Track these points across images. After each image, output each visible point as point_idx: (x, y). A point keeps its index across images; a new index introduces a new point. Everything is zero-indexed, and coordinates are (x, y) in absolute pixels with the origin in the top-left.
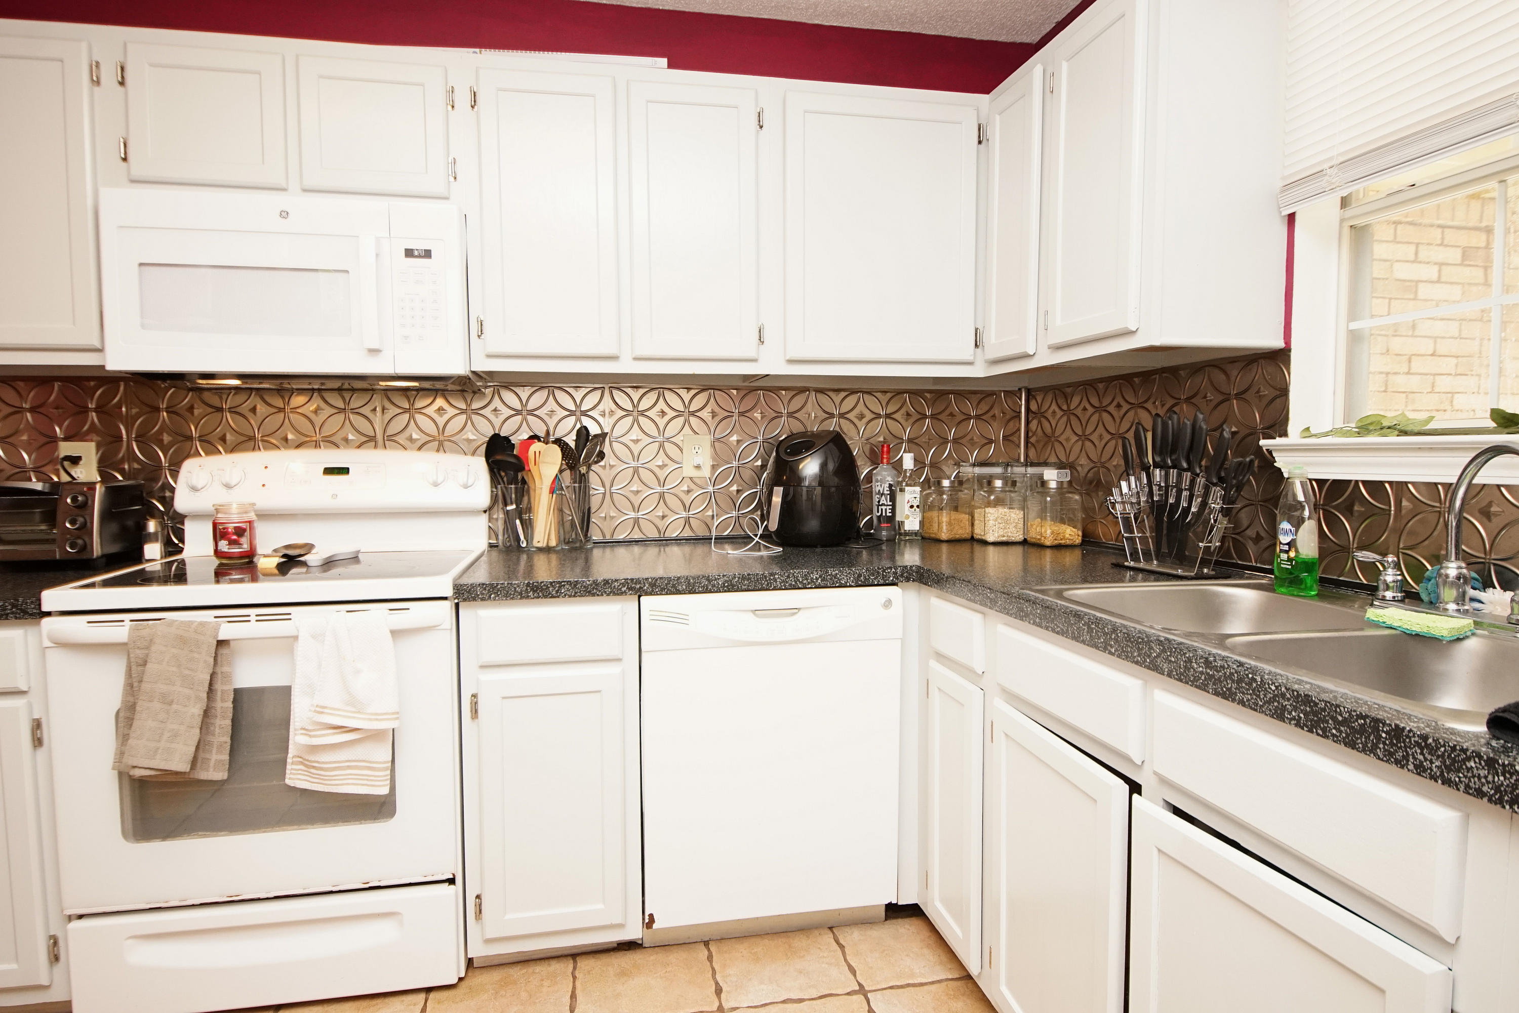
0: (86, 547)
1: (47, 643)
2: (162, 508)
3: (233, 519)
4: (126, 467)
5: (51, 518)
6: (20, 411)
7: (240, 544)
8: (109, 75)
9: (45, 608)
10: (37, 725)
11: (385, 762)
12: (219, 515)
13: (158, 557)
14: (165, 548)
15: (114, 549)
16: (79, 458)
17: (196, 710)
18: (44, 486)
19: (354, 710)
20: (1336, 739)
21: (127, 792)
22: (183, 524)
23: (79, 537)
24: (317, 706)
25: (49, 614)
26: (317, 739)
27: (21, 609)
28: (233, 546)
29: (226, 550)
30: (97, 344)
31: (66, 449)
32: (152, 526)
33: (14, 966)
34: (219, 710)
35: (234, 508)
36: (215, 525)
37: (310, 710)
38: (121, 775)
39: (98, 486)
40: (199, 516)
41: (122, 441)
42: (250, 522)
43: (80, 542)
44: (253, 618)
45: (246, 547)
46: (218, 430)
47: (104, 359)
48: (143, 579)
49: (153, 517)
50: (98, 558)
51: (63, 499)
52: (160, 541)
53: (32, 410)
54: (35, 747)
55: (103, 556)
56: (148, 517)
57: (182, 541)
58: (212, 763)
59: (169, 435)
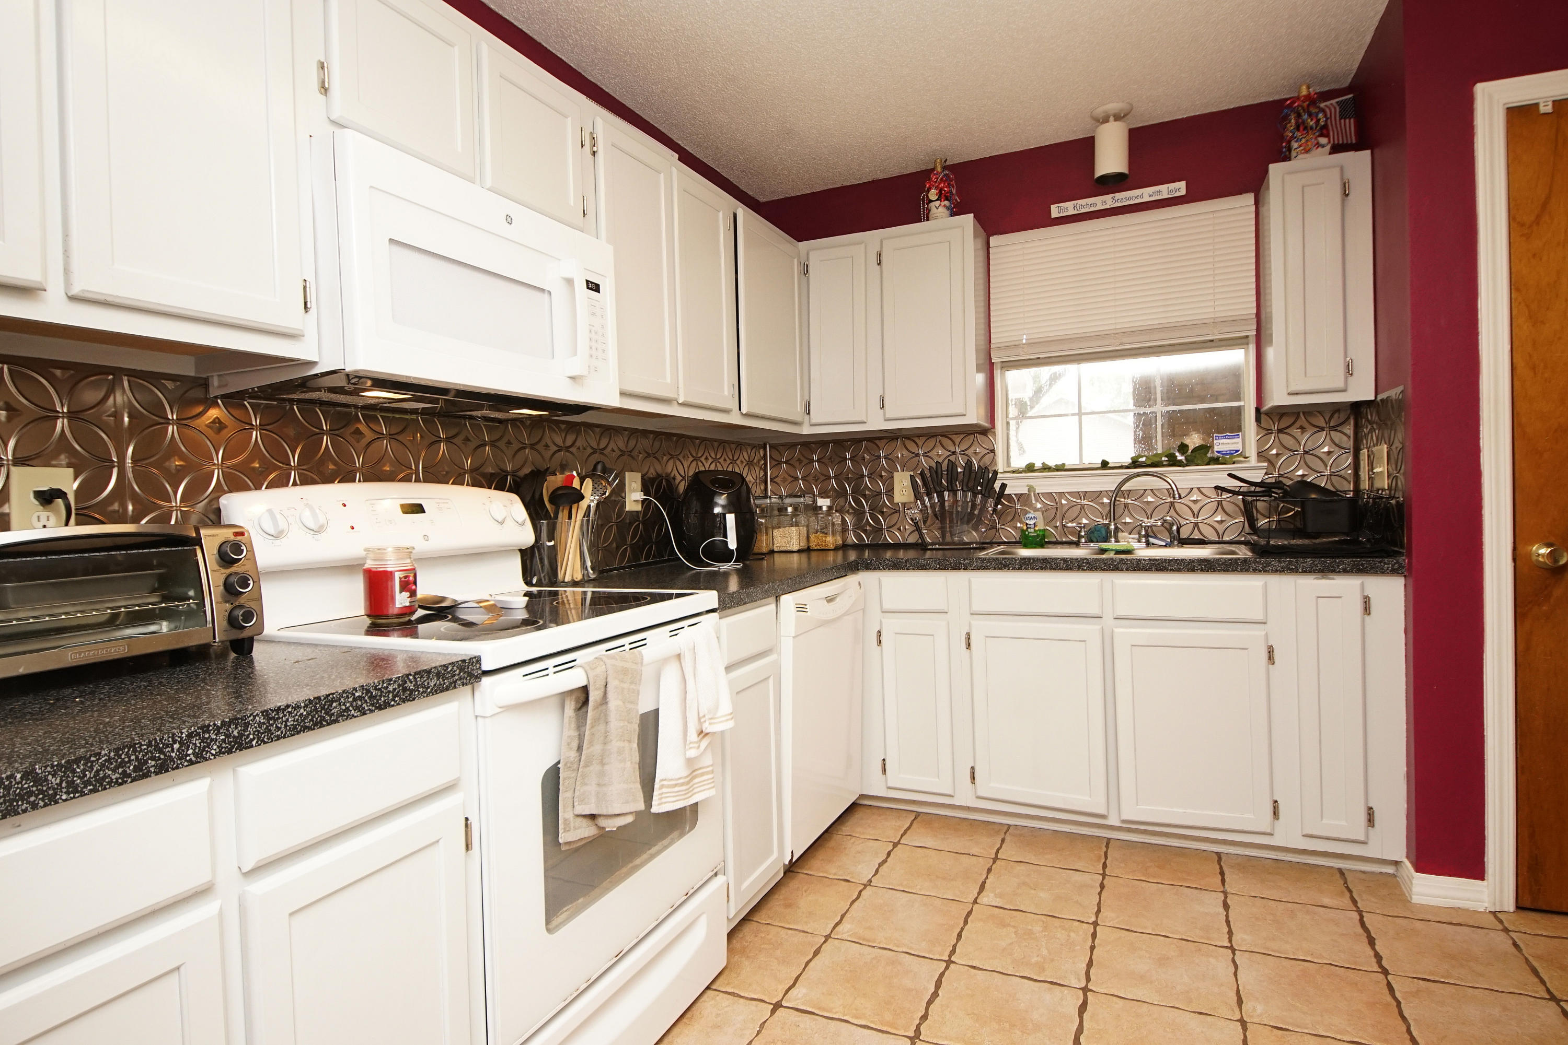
4: (117, 508)
20: (1220, 571)
41: (112, 467)
54: (467, 850)
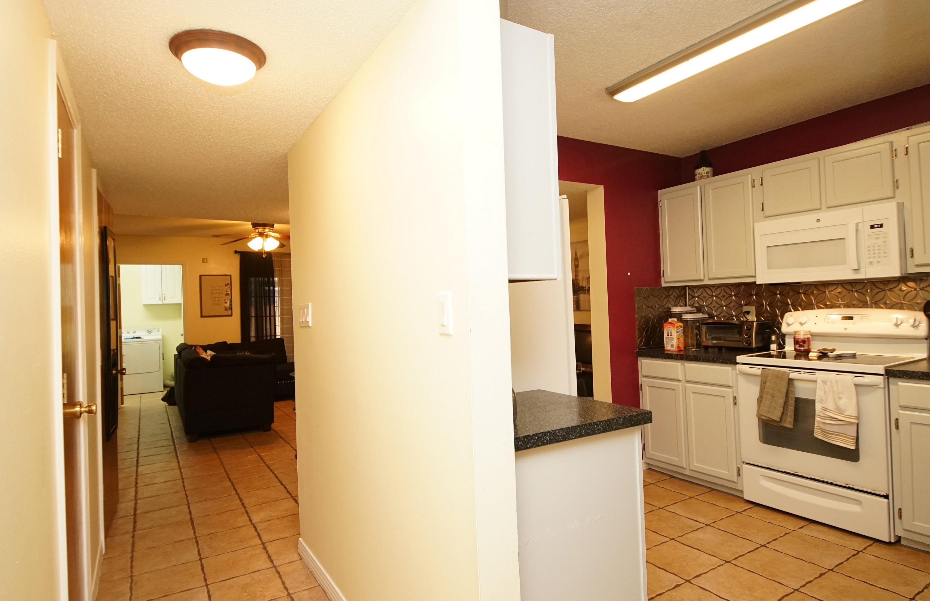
0: (751, 344)
1: (738, 373)
2: (778, 332)
3: (801, 336)
4: (765, 315)
5: (740, 333)
6: (731, 296)
7: (804, 347)
8: (758, 183)
9: (738, 361)
10: (735, 398)
11: (854, 437)
12: (796, 335)
13: (775, 349)
14: (778, 347)
15: (760, 345)
16: (749, 312)
17: (782, 401)
18: (738, 323)
19: (839, 412)
21: (761, 424)
22: (785, 337)
23: (748, 340)
24: (824, 407)
25: (738, 363)
26: (824, 420)
27: (731, 361)
28: (801, 347)
29: (798, 348)
30: (754, 274)
31: (745, 309)
32: (773, 338)
33: (727, 473)
34: (790, 403)
35: (802, 333)
36: (794, 338)
37: (821, 409)
38: (759, 419)
39: (755, 323)
40: (790, 334)
41: (764, 306)
42: (808, 338)
43: (749, 342)
44: (802, 372)
45: (806, 348)
46: (799, 301)
47: (756, 280)
48: (770, 356)
49: (774, 334)
50: (755, 348)
51: (743, 327)
52: (776, 343)
53: (735, 295)
54: (734, 405)
55: (756, 347)
56: (773, 334)
57: (784, 344)
58: (787, 422)
59: (780, 303)
